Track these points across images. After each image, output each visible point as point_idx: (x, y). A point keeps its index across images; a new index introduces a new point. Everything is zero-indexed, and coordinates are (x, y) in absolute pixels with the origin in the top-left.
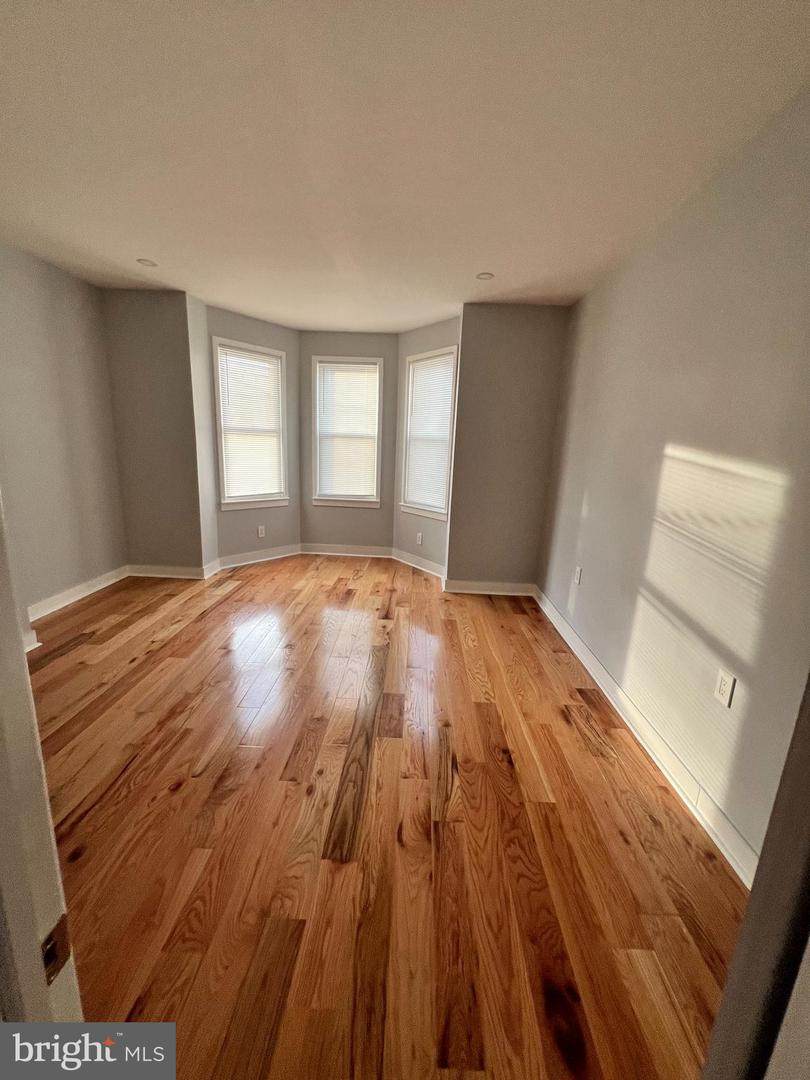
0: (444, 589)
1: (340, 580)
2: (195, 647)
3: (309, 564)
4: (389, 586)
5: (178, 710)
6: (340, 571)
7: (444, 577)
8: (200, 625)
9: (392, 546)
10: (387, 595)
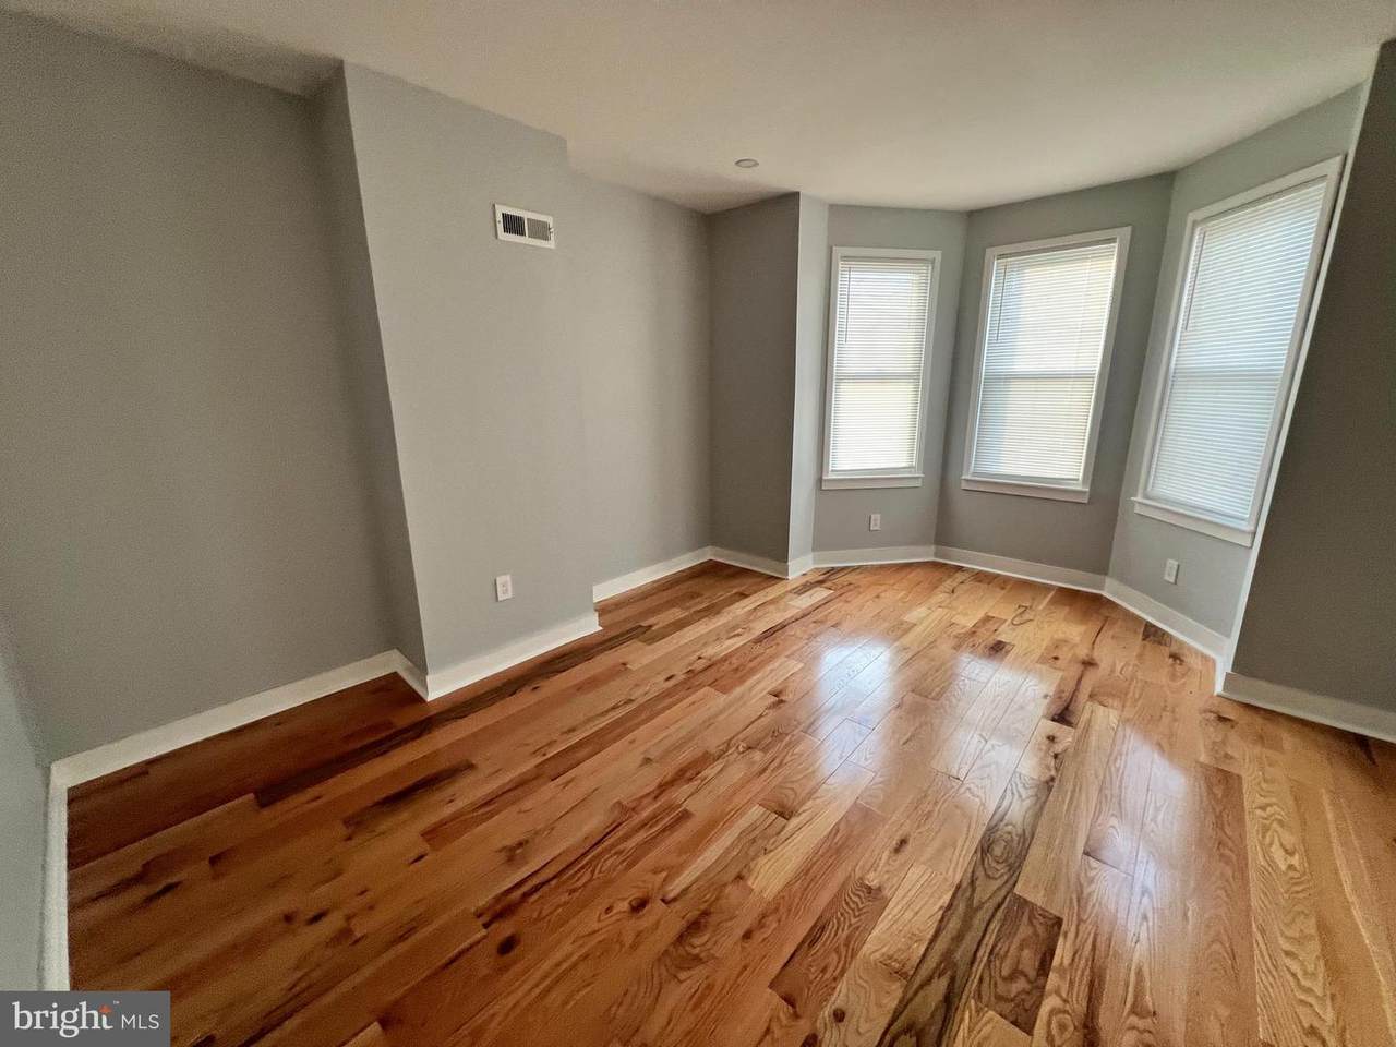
0: (1219, 688)
1: (987, 619)
2: (742, 680)
3: (941, 581)
4: (1083, 653)
5: (688, 775)
6: (991, 602)
7: (1224, 663)
8: (758, 649)
9: (1106, 574)
10: (1076, 669)
